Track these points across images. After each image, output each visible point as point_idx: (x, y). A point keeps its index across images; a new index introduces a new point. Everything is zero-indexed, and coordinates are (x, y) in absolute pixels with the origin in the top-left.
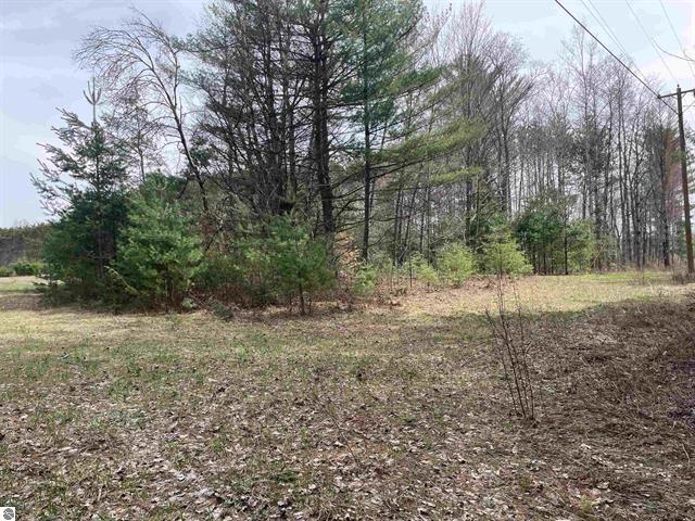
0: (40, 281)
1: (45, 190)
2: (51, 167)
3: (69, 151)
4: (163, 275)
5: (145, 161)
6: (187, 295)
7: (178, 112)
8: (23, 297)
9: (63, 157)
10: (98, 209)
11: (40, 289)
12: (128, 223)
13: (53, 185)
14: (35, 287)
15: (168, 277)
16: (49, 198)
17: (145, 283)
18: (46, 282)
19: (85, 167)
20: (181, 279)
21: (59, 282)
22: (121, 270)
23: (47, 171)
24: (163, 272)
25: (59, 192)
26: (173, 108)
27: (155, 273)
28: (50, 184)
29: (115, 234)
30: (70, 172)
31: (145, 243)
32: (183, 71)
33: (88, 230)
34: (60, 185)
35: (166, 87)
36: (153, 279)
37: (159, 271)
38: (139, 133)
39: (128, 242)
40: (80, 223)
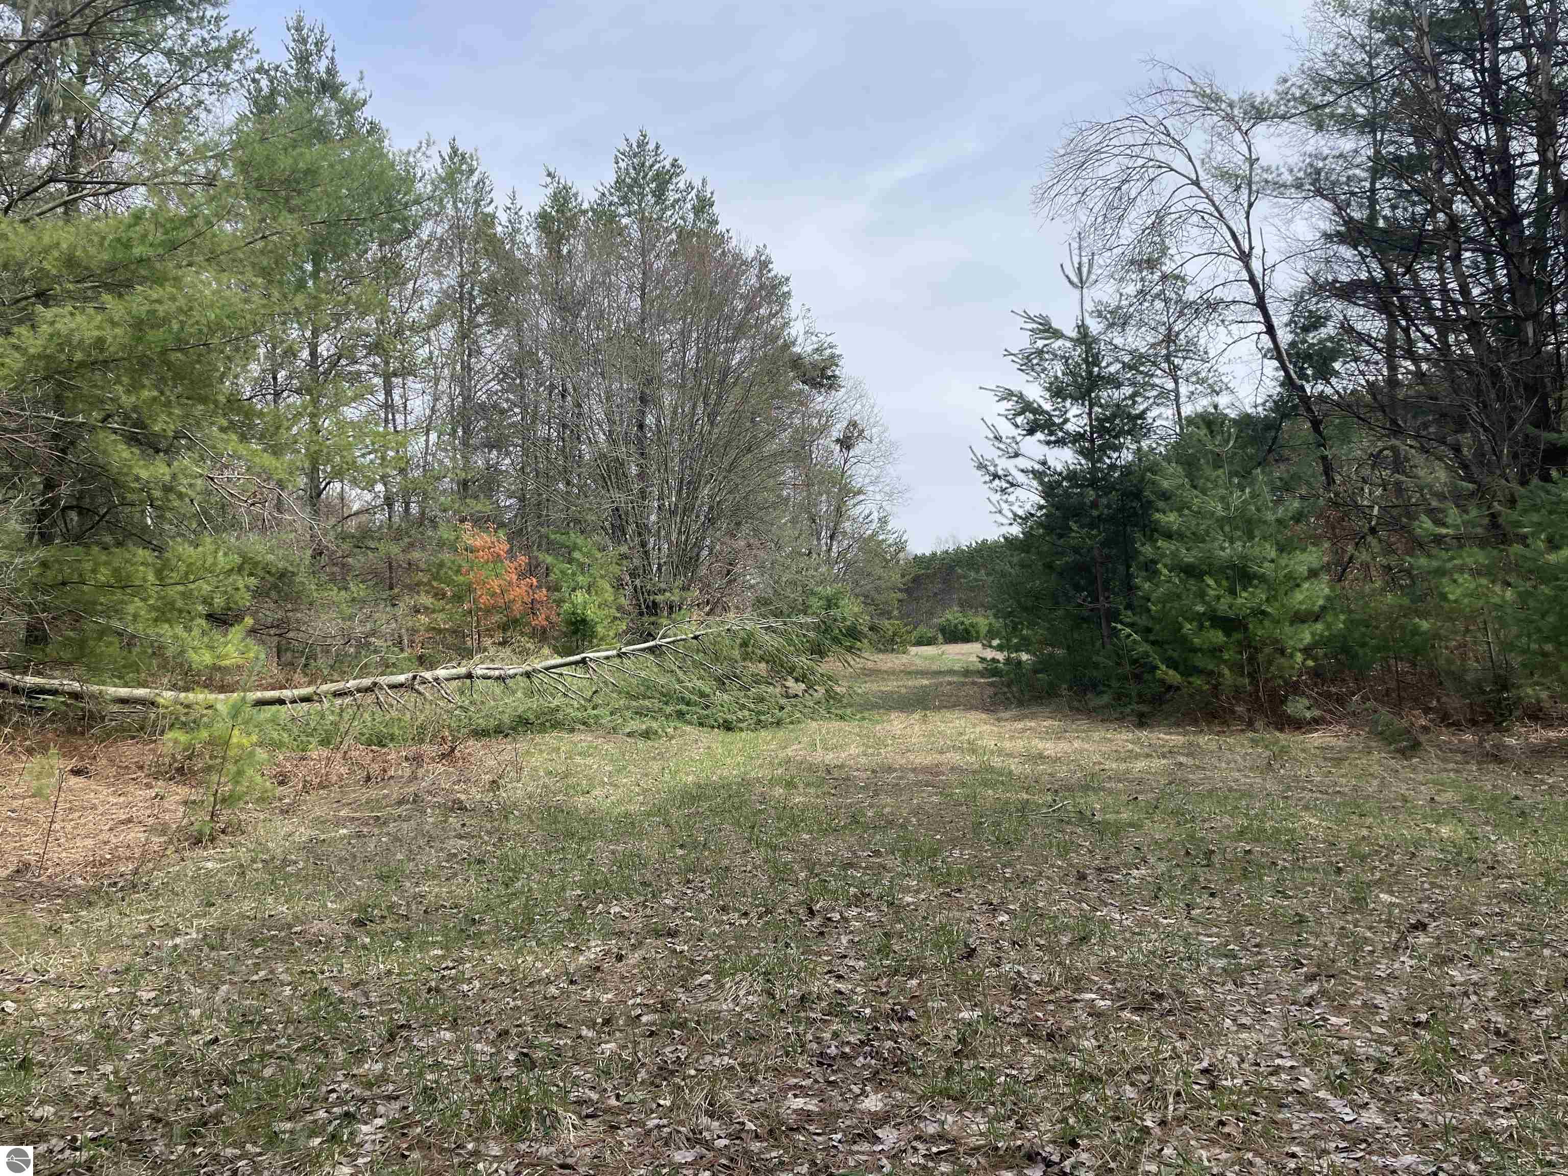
0: (989, 654)
1: (996, 476)
2: (1006, 429)
3: (1036, 393)
4: (1239, 643)
5: (1184, 390)
6: (1295, 689)
7: (1256, 265)
8: (964, 684)
9: (1026, 407)
10: (1094, 505)
11: (991, 669)
12: (1153, 531)
13: (1010, 465)
14: (980, 666)
15: (1249, 645)
16: (1003, 490)
17: (1199, 661)
18: (1000, 656)
19: (1066, 421)
20: (1282, 652)
21: (1025, 657)
23: (998, 438)
24: (1237, 635)
25: (1021, 478)
26: (1245, 257)
27: (1218, 637)
28: (1004, 464)
29: (1129, 555)
30: (1039, 436)
31: (1190, 571)
32: (1268, 170)
33: (1076, 550)
34: (1022, 462)
35: (1226, 214)
36: (1215, 651)
37: (1228, 634)
38: (1170, 329)
39: (1157, 572)
40: (1061, 536)
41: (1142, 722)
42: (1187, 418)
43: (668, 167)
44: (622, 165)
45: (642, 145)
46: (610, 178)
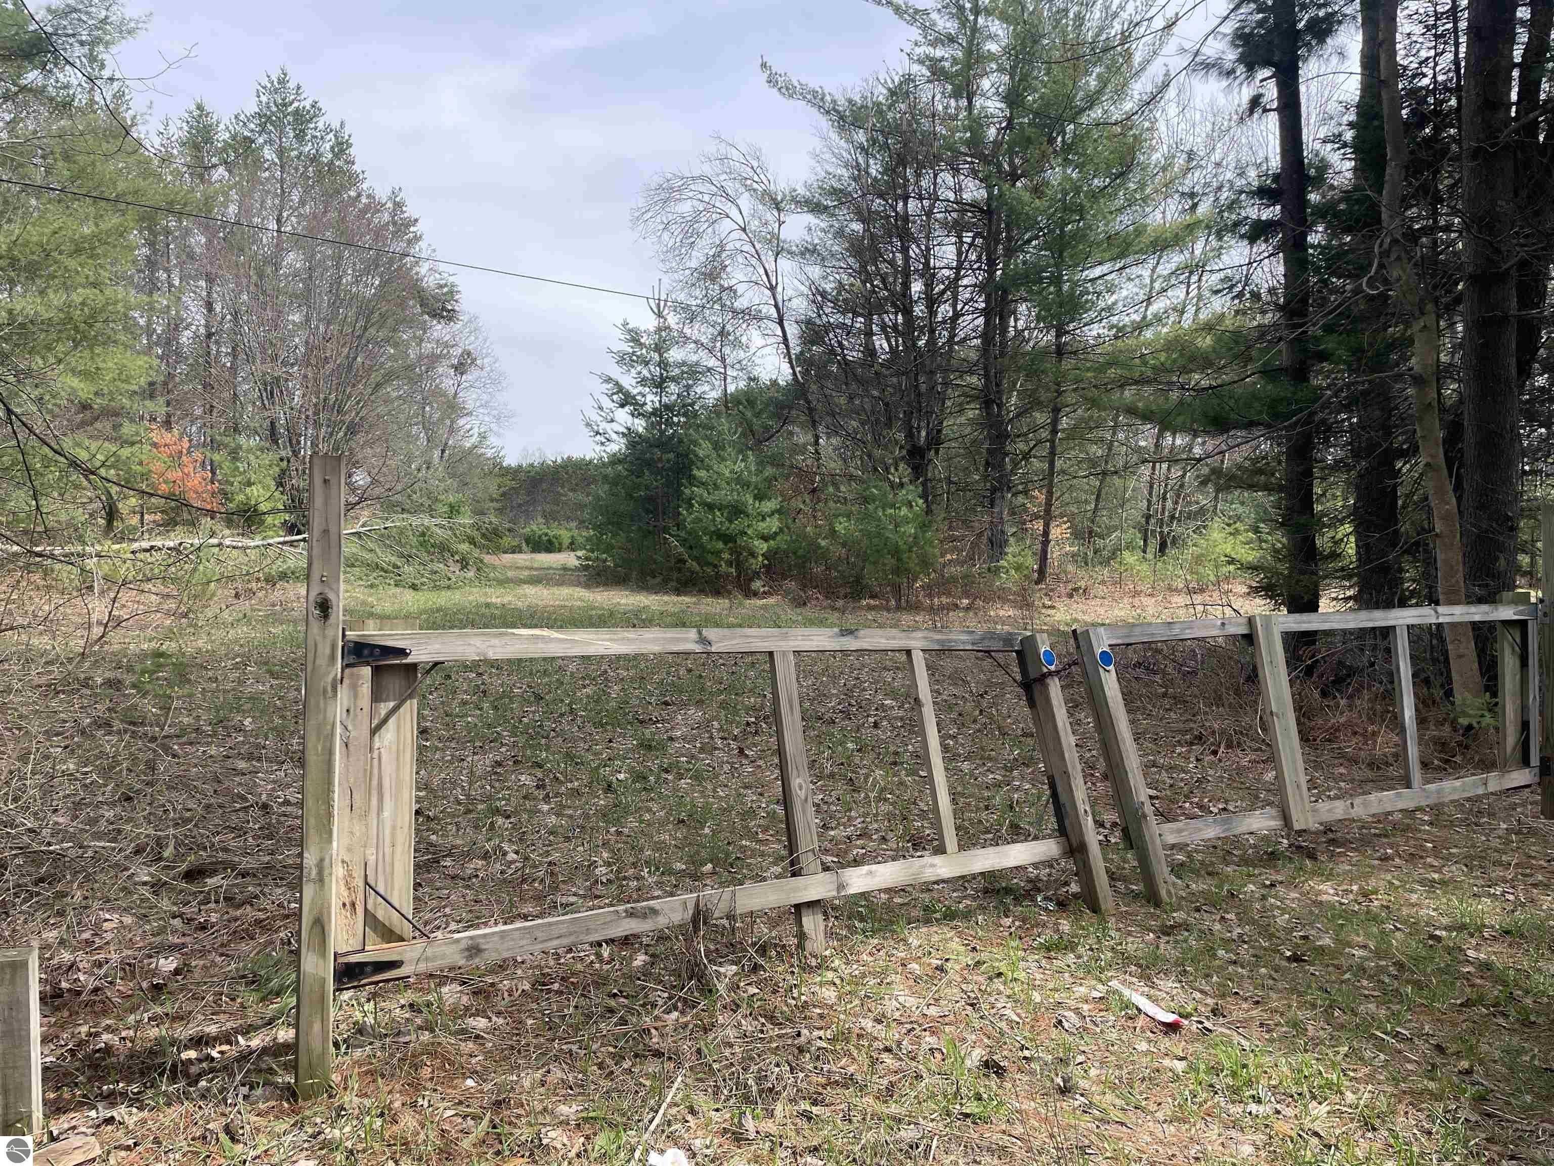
1: (598, 433)
2: (607, 403)
3: (629, 381)
4: (730, 549)
5: (730, 372)
6: (757, 575)
7: (779, 296)
9: (620, 389)
10: (660, 459)
11: (585, 566)
12: (692, 480)
13: (608, 427)
15: (736, 551)
16: (602, 444)
17: (710, 558)
19: (645, 402)
20: (752, 555)
22: (683, 542)
23: (601, 408)
24: (730, 545)
25: (614, 436)
26: (773, 289)
27: (720, 545)
28: (604, 426)
29: (679, 494)
30: (627, 409)
31: (710, 507)
33: (647, 488)
34: (616, 427)
35: (763, 258)
36: (718, 553)
37: (725, 543)
38: (723, 328)
39: (692, 506)
40: (638, 477)
41: (678, 592)
42: (731, 394)
43: (308, 107)
44: (264, 99)
45: (282, 82)
46: (252, 108)
